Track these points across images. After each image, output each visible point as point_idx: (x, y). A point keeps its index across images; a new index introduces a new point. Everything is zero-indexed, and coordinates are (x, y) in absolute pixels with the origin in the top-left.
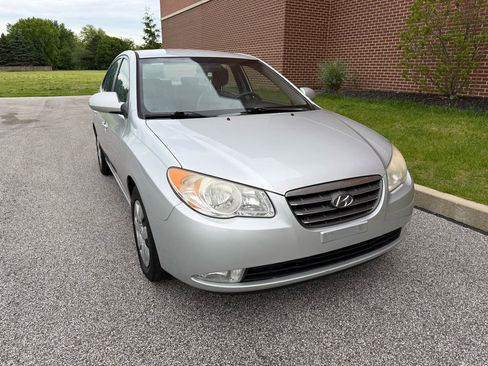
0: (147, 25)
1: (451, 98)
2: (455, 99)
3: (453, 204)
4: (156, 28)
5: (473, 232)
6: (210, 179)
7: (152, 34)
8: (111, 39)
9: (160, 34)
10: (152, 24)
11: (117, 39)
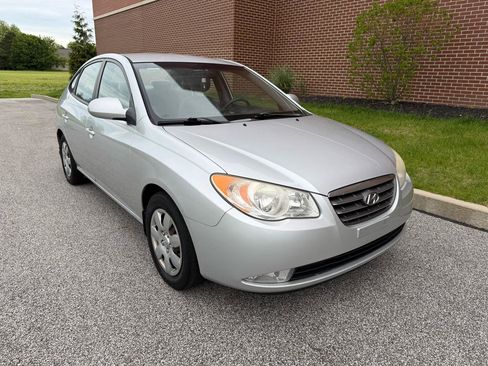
0: (78, 24)
1: (393, 103)
2: (396, 104)
3: (424, 198)
4: (89, 27)
5: (445, 222)
6: (258, 183)
7: (83, 34)
8: (28, 36)
9: (93, 34)
10: (83, 23)
11: (34, 37)
